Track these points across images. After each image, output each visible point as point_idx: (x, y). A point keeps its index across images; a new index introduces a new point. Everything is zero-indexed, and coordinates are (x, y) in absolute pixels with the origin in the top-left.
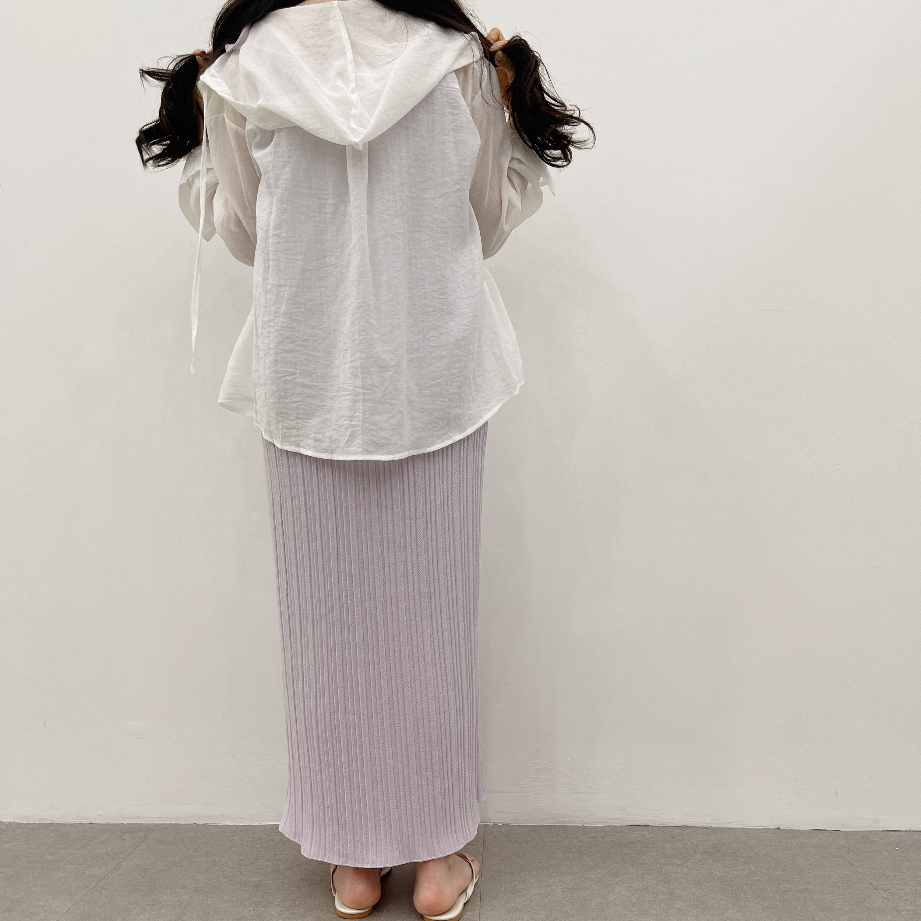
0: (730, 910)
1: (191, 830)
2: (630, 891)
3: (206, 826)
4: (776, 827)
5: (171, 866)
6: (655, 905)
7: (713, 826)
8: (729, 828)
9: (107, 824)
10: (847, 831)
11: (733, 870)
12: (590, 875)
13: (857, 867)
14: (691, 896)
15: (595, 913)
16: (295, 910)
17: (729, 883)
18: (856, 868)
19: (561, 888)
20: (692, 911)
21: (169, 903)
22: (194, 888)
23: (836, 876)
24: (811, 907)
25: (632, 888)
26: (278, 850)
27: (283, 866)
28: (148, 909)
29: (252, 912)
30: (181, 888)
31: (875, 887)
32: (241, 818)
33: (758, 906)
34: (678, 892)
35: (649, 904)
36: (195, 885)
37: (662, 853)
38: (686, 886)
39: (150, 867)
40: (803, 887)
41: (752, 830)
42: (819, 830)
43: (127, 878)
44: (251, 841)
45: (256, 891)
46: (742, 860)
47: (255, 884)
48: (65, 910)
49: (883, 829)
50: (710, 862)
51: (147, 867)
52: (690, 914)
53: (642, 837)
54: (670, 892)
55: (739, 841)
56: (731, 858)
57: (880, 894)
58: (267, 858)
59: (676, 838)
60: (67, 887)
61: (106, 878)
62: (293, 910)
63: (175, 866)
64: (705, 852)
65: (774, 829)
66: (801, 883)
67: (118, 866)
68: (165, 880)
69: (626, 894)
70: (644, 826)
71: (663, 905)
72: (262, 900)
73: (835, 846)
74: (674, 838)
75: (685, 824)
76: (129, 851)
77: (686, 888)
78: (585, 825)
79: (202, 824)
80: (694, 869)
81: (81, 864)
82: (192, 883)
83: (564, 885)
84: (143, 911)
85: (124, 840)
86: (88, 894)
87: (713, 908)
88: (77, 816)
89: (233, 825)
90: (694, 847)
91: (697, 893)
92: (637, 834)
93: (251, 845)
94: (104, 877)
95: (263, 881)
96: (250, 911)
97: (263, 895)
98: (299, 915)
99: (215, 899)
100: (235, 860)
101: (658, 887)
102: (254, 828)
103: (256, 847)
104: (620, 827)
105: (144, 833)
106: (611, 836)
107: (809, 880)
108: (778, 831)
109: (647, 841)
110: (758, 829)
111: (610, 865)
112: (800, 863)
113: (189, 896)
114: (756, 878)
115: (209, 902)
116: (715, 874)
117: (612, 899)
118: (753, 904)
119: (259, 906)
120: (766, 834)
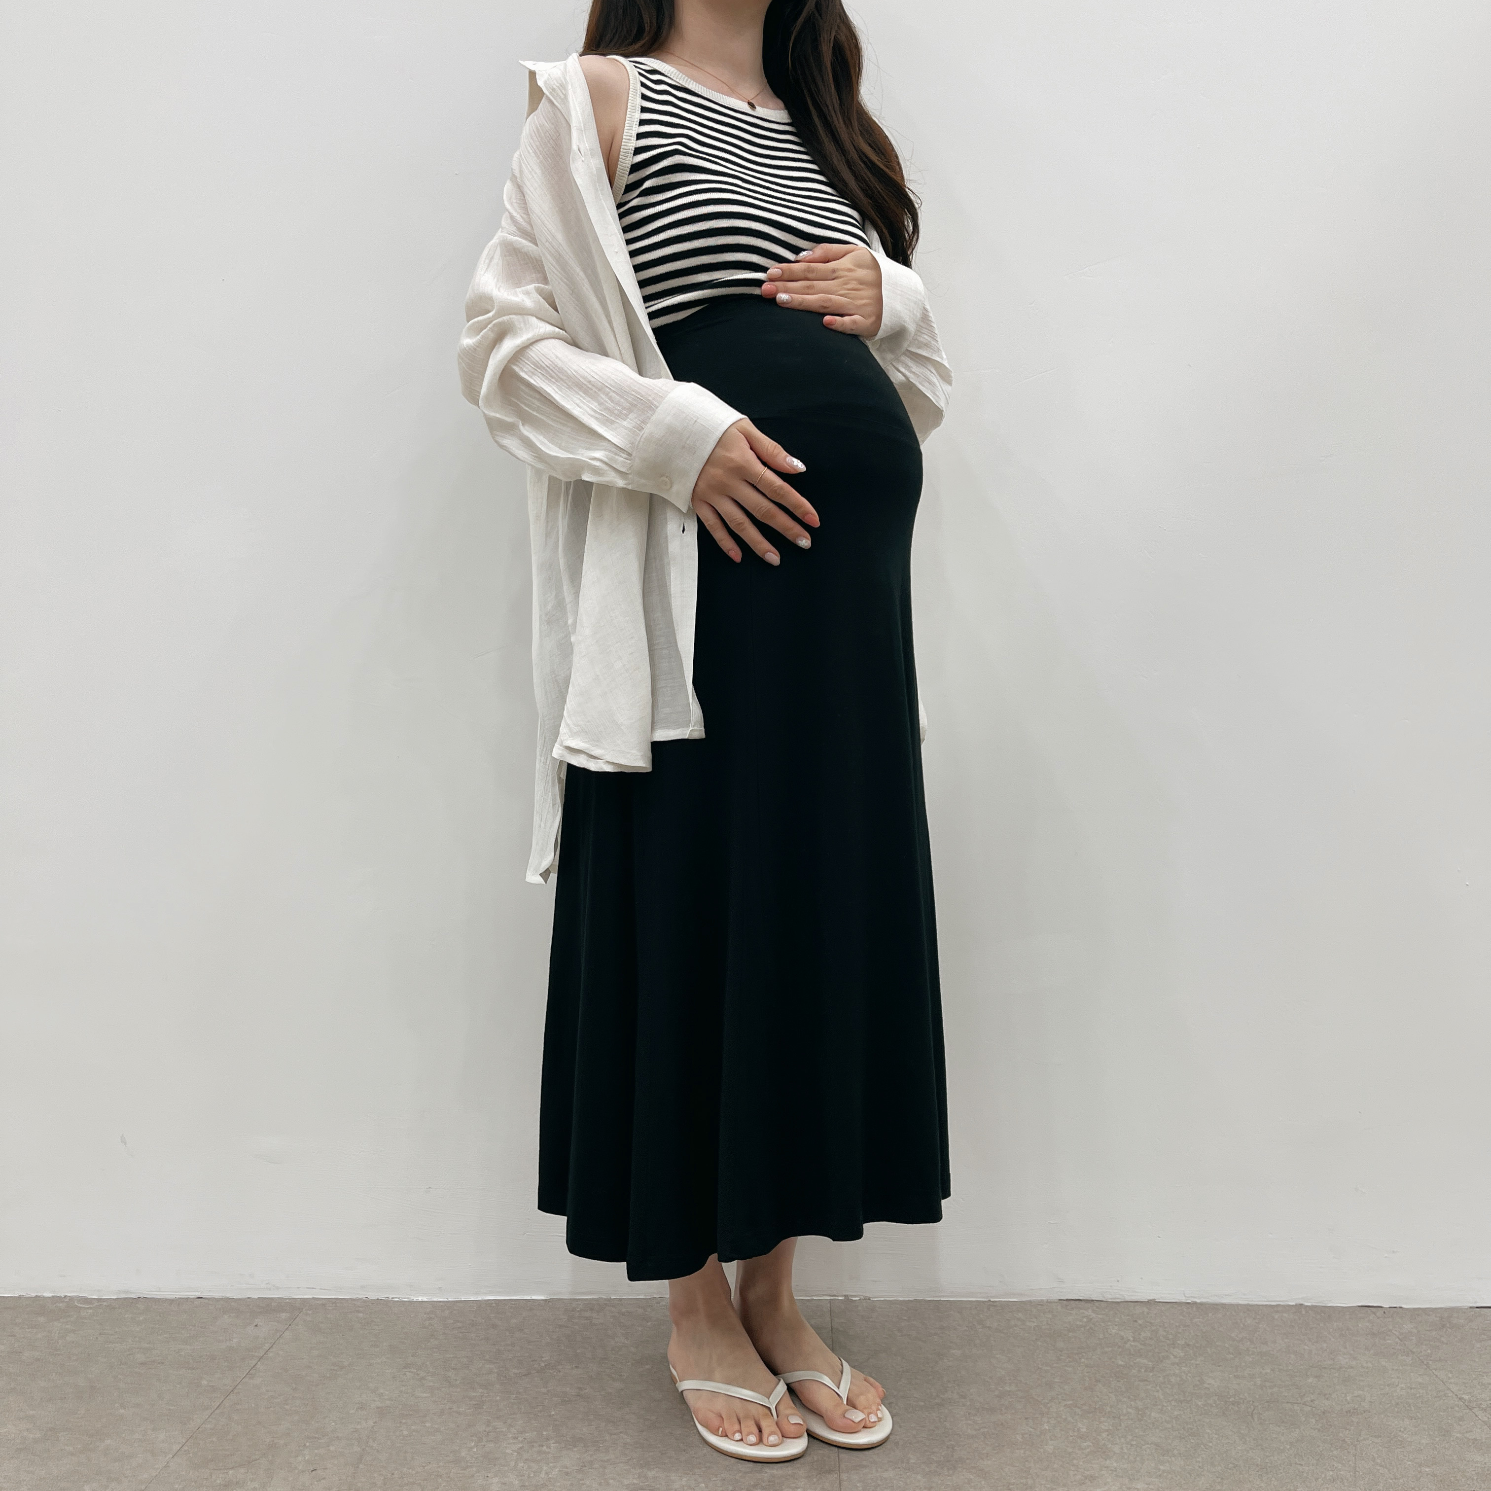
1: (362, 1309)
2: (1075, 1413)
3: (385, 1302)
4: (1299, 1302)
5: (337, 1370)
6: (1117, 1436)
7: (1198, 1301)
8: (1224, 1304)
9: (228, 1300)
10: (1415, 1309)
13: (1436, 1369)
14: (1174, 1421)
16: (543, 1446)
17: (1233, 1399)
18: (1434, 1371)
19: (964, 1408)
20: (1178, 1447)
21: (340, 1435)
23: (1403, 1385)
24: (1368, 1439)
26: (504, 1344)
27: (516, 1371)
28: (308, 1444)
30: (358, 1409)
31: (1466, 1403)
32: (440, 1289)
33: (1282, 1438)
34: (1153, 1415)
35: (1108, 1435)
36: (379, 1404)
37: (1119, 1347)
38: (1165, 1405)
39: (303, 1373)
40: (1352, 1405)
41: (1261, 1307)
42: (1368, 1306)
43: (269, 1391)
44: (460, 1328)
45: (478, 1414)
46: (1251, 1359)
48: (176, 1447)
49: (1471, 1305)
50: (1198, 1362)
51: (298, 1372)
53: (1085, 1320)
55: (1242, 1326)
56: (1232, 1356)
57: (1476, 1416)
58: (488, 1357)
59: (1140, 1322)
60: (175, 1408)
61: (236, 1391)
62: (539, 1446)
63: (343, 1370)
64: (1188, 1345)
65: (1295, 1306)
66: (1348, 1398)
67: (253, 1372)
68: (330, 1396)
70: (1087, 1301)
72: (487, 1430)
73: (1397, 1333)
74: (1136, 1321)
75: (1153, 1298)
76: (267, 1347)
77: (1165, 1408)
78: (992, 1300)
79: (379, 1299)
80: (1174, 1374)
81: (192, 1369)
82: (373, 1400)
83: (968, 1403)
85: (256, 1326)
86: (210, 1420)
87: (1211, 1442)
88: (179, 1287)
89: (425, 1299)
90: (1171, 1337)
92: (1076, 1314)
94: (232, 1391)
95: (486, 1397)
97: (489, 1421)
98: (550, 1456)
99: (413, 1428)
100: (437, 1360)
101: (1119, 1406)
102: (462, 1305)
103: (469, 1338)
104: (1048, 1302)
105: (288, 1315)
106: (1036, 1318)
107: (1361, 1392)
108: (1302, 1309)
109: (1093, 1326)
110: (1270, 1306)
113: (371, 1423)
114: (1276, 1389)
115: (406, 1433)
118: (1274, 1435)
119: (484, 1441)
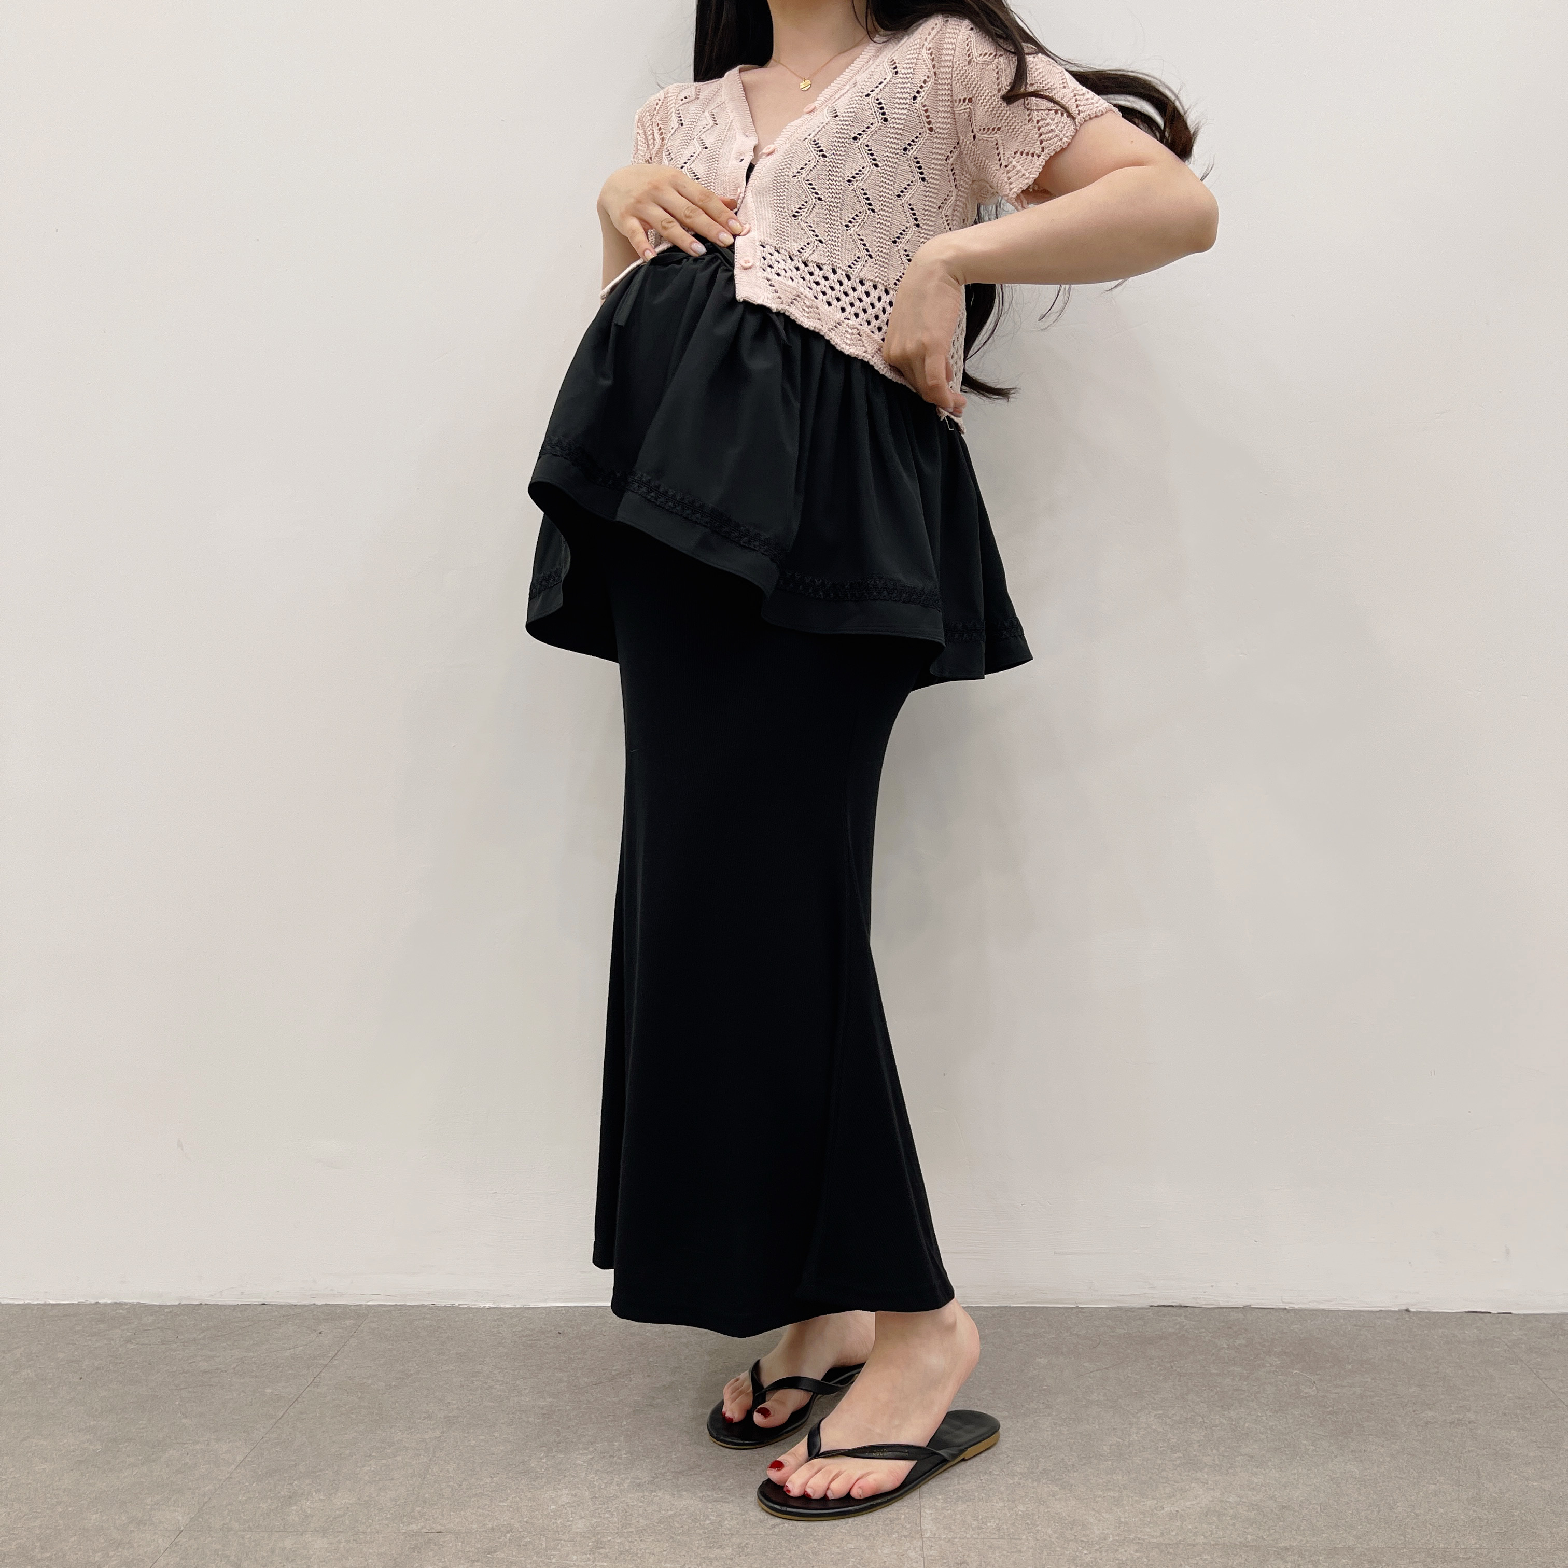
0: (1336, 1457)
1: (429, 1316)
2: (1166, 1423)
3: (453, 1308)
4: (1404, 1308)
5: (403, 1378)
6: (1209, 1448)
7: (1296, 1307)
8: (1323, 1310)
9: (291, 1306)
10: (1524, 1315)
11: (1336, 1386)
12: (1095, 1394)
13: (1546, 1379)
14: (1269, 1432)
15: (1110, 1463)
17: (1331, 1409)
19: (1050, 1418)
20: (1272, 1459)
21: (407, 1445)
22: (445, 1417)
23: (1511, 1395)
24: (1472, 1451)
25: (1169, 1418)
26: (574, 1352)
27: (586, 1380)
28: (374, 1454)
29: (544, 1461)
30: (425, 1418)
32: (508, 1295)
33: (1382, 1450)
34: (1247, 1425)
36: (446, 1413)
37: (1213, 1354)
39: (369, 1382)
40: (1457, 1416)
41: (1362, 1313)
42: (1476, 1312)
43: (334, 1400)
44: (528, 1336)
45: (547, 1424)
46: (1350, 1367)
47: (546, 1412)
48: (239, 1458)
50: (1295, 1371)
51: (365, 1381)
52: (1270, 1463)
53: (1177, 1327)
54: (1232, 1424)
55: (1342, 1332)
56: (1331, 1364)
58: (558, 1365)
59: (1235, 1329)
60: (237, 1417)
61: (299, 1400)
62: (610, 1456)
63: (410, 1379)
64: (1285, 1353)
65: (1400, 1311)
66: (1453, 1409)
67: (317, 1380)
68: (397, 1405)
69: (1160, 1429)
70: (1180, 1306)
71: (1223, 1449)
72: (557, 1440)
73: (1506, 1341)
74: (1231, 1328)
75: (1249, 1304)
76: (331, 1354)
78: (1080, 1306)
79: (445, 1306)
80: (1269, 1383)
81: (256, 1377)
82: (441, 1410)
83: (1054, 1413)
84: (367, 1458)
85: (320, 1333)
86: (275, 1429)
87: (1308, 1454)
88: (242, 1293)
89: (493, 1306)
90: (1267, 1344)
91: (1279, 1427)
92: (1168, 1320)
93: (530, 1343)
94: (296, 1400)
95: (556, 1407)
96: (541, 1459)
97: (558, 1430)
98: (622, 1466)
99: (481, 1437)
100: (506, 1369)
101: (1211, 1417)
102: (530, 1312)
103: (539, 1345)
104: (1139, 1309)
105: (352, 1322)
106: (1126, 1324)
107: (1466, 1403)
108: (1406, 1316)
109: (1186, 1333)
110: (1372, 1312)
111: (1128, 1377)
112: (1447, 1371)
113: (438, 1433)
114: (1376, 1399)
116: (1306, 1393)
117: (1136, 1438)
118: (1374, 1447)
119: (554, 1451)
120: (1387, 1321)
